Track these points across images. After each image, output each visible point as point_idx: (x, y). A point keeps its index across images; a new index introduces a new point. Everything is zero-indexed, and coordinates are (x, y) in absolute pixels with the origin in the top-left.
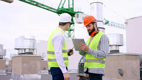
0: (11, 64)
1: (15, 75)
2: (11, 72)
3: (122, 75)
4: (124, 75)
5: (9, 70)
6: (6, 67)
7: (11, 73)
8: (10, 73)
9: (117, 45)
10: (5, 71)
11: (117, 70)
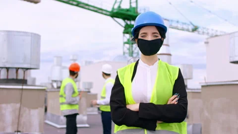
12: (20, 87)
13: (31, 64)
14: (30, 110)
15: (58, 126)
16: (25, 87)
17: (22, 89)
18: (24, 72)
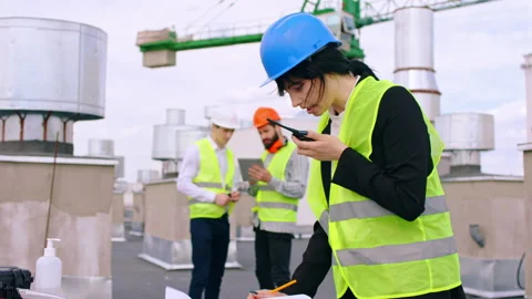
0: (141, 207)
1: (156, 240)
2: (143, 231)
3: (481, 244)
4: (487, 245)
5: (133, 226)
6: (127, 214)
7: (142, 237)
8: (138, 234)
9: (472, 150)
10: (121, 229)
11: (467, 228)
12: (50, 160)
13: (78, 103)
14: (74, 220)
15: (167, 266)
16: (60, 160)
17: (55, 164)
18: (65, 123)
